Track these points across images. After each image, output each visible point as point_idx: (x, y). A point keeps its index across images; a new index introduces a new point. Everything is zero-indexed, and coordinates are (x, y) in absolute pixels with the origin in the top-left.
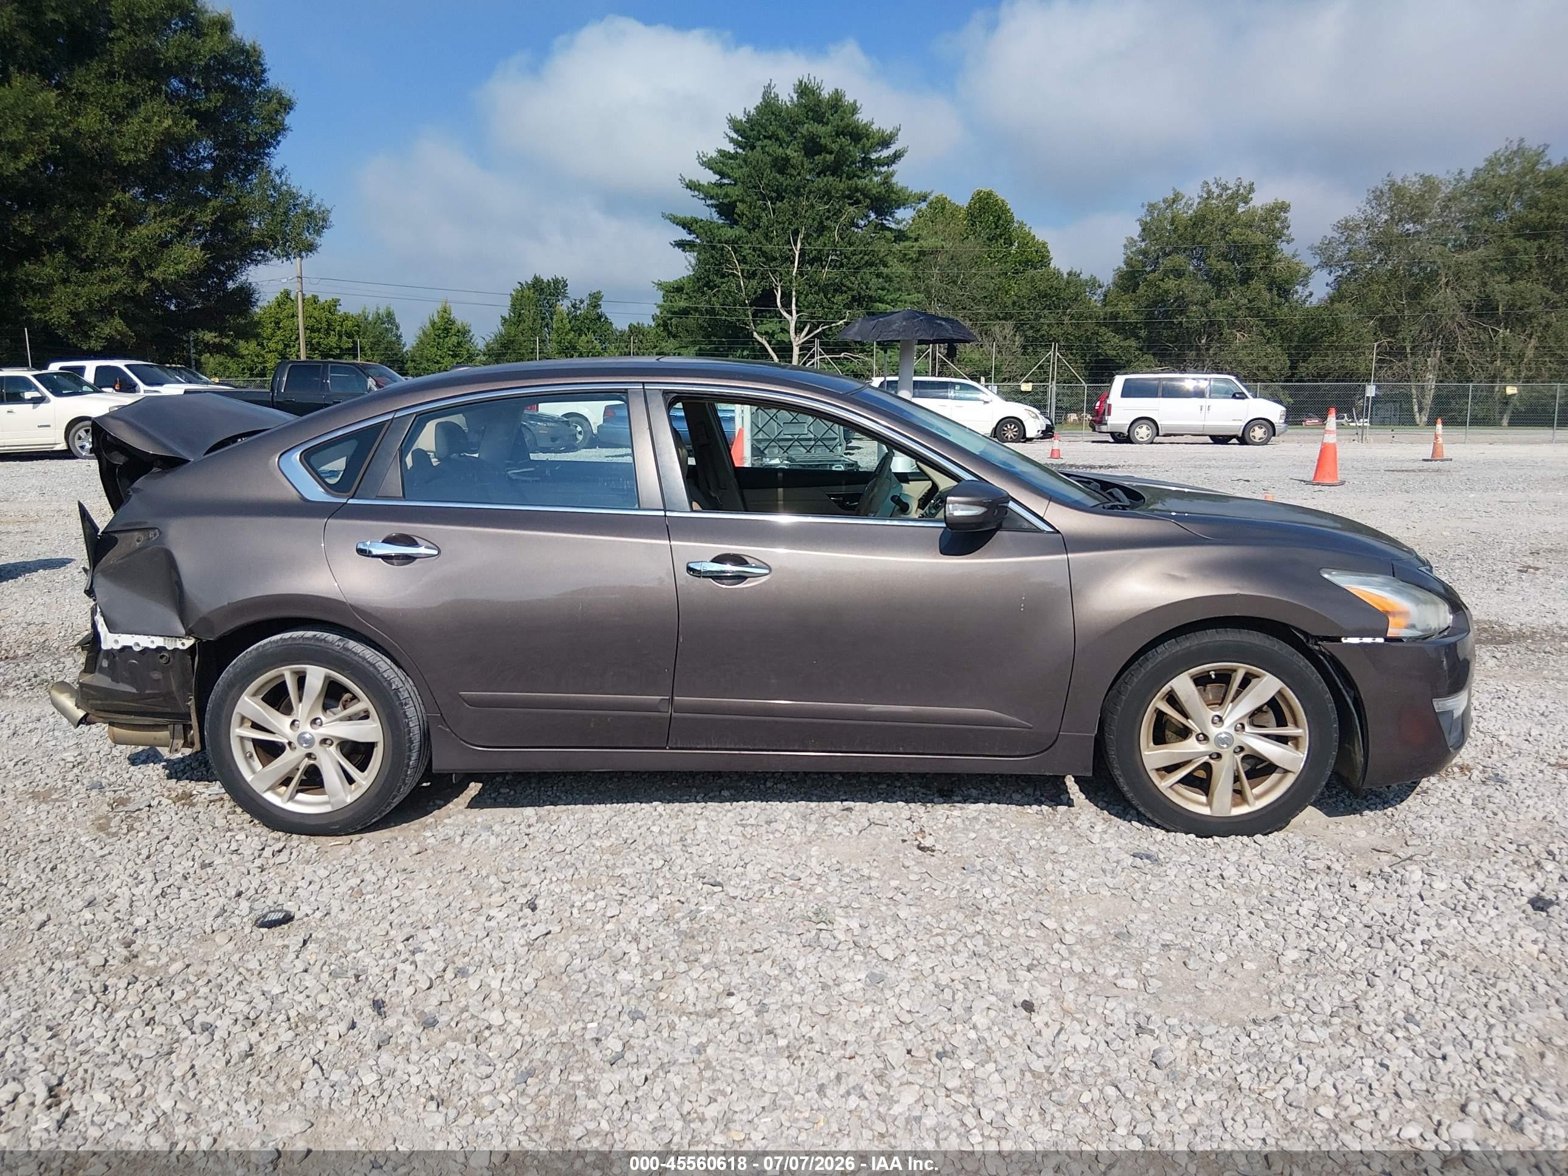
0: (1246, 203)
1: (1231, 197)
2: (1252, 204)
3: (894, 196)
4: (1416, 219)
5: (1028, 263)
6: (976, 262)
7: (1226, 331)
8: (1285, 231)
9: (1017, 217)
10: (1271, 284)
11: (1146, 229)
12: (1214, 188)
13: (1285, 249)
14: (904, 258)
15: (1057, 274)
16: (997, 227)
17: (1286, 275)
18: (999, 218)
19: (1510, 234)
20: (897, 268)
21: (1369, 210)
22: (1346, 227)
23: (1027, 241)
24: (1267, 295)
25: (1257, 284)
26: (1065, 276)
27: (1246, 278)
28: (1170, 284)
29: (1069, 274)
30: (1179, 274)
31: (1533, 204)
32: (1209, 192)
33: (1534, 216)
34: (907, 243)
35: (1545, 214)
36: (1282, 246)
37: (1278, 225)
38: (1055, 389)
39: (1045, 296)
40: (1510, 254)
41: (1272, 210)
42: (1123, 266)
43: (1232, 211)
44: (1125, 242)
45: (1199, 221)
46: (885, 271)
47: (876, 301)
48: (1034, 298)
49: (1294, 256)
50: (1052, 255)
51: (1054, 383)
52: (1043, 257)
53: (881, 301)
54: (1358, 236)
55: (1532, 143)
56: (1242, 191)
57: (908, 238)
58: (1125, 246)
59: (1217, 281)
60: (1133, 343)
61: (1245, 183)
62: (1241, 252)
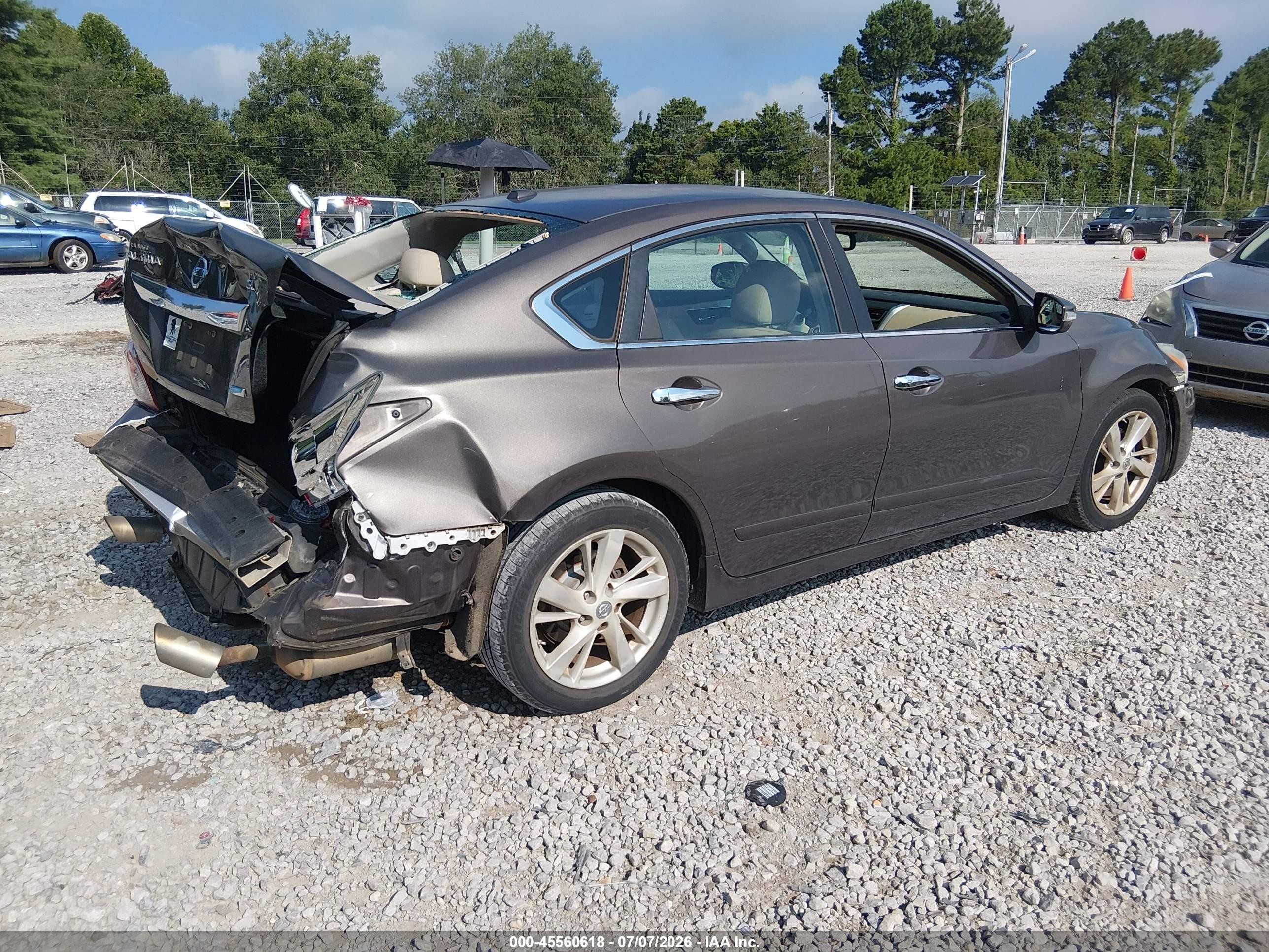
0: (346, 53)
1: (334, 47)
2: (349, 55)
3: (17, 9)
4: (470, 78)
5: (149, 88)
6: (101, 82)
7: (346, 161)
8: (379, 80)
9: (133, 43)
10: (375, 124)
11: (264, 66)
12: (317, 36)
13: (380, 95)
14: (38, 74)
15: (180, 101)
16: (113, 52)
17: (384, 117)
18: (115, 43)
19: (536, 97)
20: (29, 82)
21: (438, 69)
22: (422, 81)
23: (144, 68)
24: (372, 132)
25: (364, 123)
26: (189, 103)
27: (354, 116)
28: (296, 116)
29: (192, 101)
30: (301, 108)
31: (547, 76)
32: (315, 41)
33: (550, 86)
34: (39, 59)
35: (556, 84)
36: (377, 92)
37: (373, 75)
38: (251, 207)
39: (176, 120)
40: (537, 112)
41: (367, 61)
42: (249, 97)
43: (335, 58)
44: (248, 76)
45: (312, 64)
46: (20, 84)
47: (13, 114)
48: (166, 121)
49: (387, 102)
50: (170, 82)
51: (250, 200)
52: (162, 83)
53: (21, 115)
54: (433, 89)
55: (544, 30)
56: (341, 42)
57: (37, 54)
58: (249, 80)
59: (334, 117)
60: (268, 166)
61: (343, 36)
62: (349, 95)
